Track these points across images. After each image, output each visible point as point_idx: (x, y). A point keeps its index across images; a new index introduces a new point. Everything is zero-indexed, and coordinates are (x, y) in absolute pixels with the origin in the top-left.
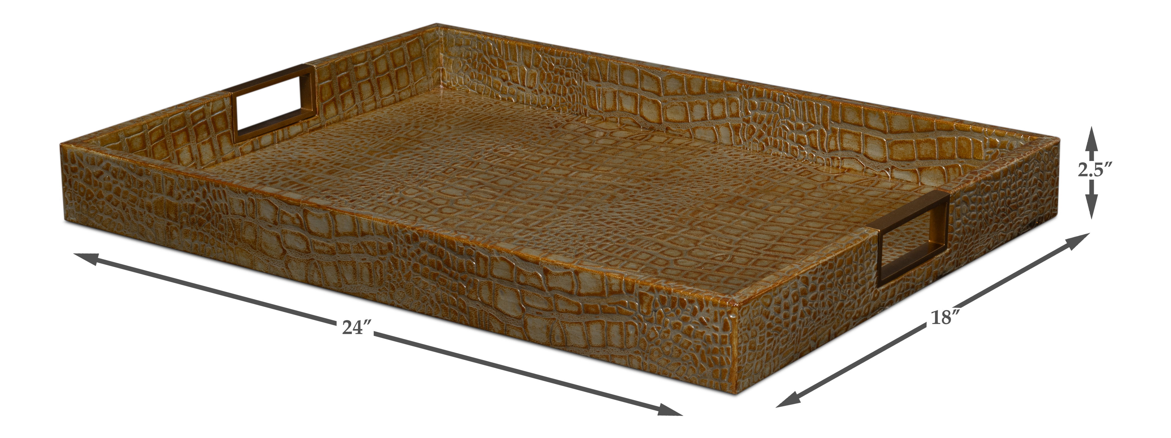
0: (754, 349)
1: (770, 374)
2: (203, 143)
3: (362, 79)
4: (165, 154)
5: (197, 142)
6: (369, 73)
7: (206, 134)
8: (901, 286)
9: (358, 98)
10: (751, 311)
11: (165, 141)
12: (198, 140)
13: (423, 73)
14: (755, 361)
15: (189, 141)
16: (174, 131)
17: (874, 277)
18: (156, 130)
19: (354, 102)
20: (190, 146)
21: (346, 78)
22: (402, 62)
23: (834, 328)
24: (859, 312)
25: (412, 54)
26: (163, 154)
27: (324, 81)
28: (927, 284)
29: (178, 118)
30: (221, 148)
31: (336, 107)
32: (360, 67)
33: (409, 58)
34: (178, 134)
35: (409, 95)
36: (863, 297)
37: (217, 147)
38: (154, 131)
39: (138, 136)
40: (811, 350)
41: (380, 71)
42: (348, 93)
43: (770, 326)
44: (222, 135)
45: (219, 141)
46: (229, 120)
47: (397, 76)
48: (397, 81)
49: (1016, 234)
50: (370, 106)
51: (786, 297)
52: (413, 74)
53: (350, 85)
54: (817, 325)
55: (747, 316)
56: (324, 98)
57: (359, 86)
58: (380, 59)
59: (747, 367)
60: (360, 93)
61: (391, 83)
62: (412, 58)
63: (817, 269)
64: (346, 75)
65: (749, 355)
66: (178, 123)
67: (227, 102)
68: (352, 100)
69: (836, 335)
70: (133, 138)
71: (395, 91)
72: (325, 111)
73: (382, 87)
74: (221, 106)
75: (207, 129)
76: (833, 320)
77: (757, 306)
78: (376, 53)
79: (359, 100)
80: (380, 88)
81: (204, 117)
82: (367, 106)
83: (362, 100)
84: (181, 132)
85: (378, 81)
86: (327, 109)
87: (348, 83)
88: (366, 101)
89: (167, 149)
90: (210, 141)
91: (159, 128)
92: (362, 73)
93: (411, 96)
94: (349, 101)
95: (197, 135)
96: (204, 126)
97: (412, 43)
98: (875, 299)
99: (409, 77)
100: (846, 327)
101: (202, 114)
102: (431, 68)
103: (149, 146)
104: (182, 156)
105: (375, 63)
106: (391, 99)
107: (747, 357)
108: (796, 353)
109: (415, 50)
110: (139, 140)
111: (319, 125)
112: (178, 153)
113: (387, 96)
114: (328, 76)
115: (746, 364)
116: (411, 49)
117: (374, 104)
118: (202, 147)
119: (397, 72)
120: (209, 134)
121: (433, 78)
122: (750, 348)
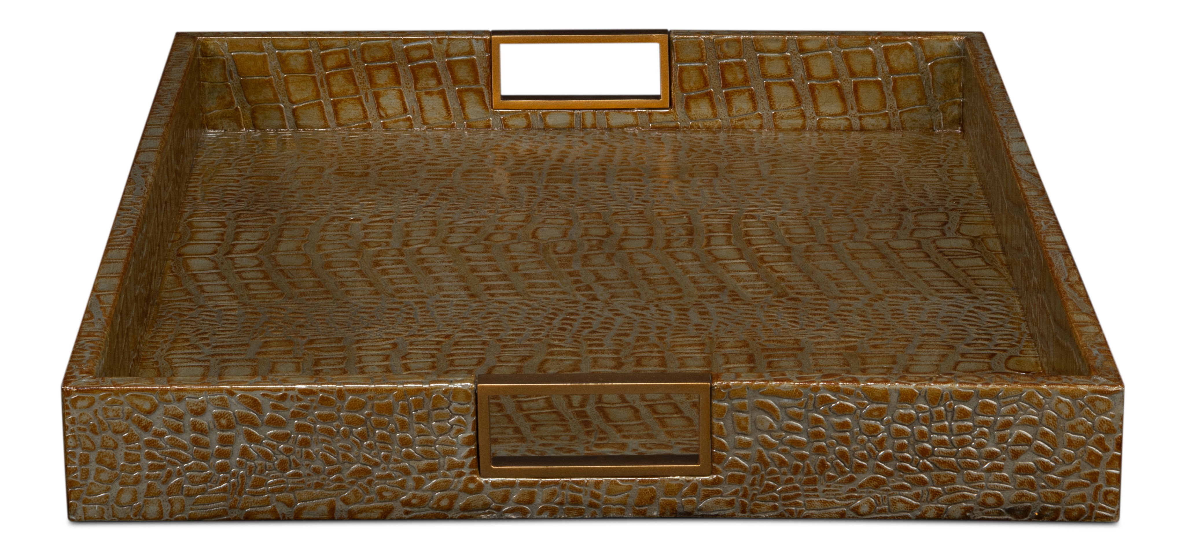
0: (112, 467)
1: (159, 518)
2: (427, 93)
3: (772, 77)
4: (352, 91)
5: (416, 89)
6: (790, 71)
7: (433, 82)
8: (554, 494)
9: (763, 105)
10: (96, 406)
11: (351, 73)
12: (418, 86)
13: (920, 100)
14: (117, 487)
15: (398, 83)
16: (371, 62)
17: (463, 455)
18: (336, 53)
19: (755, 108)
20: (401, 92)
21: (737, 68)
22: (869, 71)
23: (345, 501)
24: (423, 501)
25: (895, 65)
26: (348, 90)
27: (688, 62)
28: (641, 515)
29: (380, 47)
30: (463, 109)
31: (713, 106)
32: (769, 59)
33: (887, 69)
34: (379, 68)
35: (885, 126)
36: (432, 478)
37: (454, 105)
38: (331, 53)
39: (300, 54)
40: (276, 517)
41: (815, 72)
42: (742, 92)
43: (150, 444)
44: (467, 90)
45: (460, 98)
46: (481, 73)
47: (856, 91)
48: (857, 99)
49: (958, 515)
50: (791, 121)
51: (200, 412)
52: (896, 96)
53: (746, 81)
54: (293, 483)
55: (89, 413)
56: (686, 86)
57: (767, 87)
58: (817, 56)
59: (93, 488)
60: (769, 98)
61: (843, 99)
62: (892, 71)
63: (285, 395)
64: (737, 64)
65: (98, 472)
66: (379, 54)
67: (479, 47)
68: (750, 105)
69: (352, 517)
70: (291, 54)
71: (851, 112)
72: (687, 107)
73: (820, 100)
74: (467, 49)
75: (436, 75)
76: (339, 488)
77: (113, 403)
78: (808, 45)
79: (767, 108)
80: (815, 100)
81: (430, 57)
82: (784, 121)
83: (772, 107)
84: (385, 67)
85: (812, 88)
86: (692, 105)
87: (741, 77)
88: (782, 113)
89: (355, 84)
90: (442, 93)
91: (340, 52)
92: (776, 68)
93: (889, 128)
94: (741, 104)
95: (416, 80)
96: (430, 70)
97: (896, 48)
98: (466, 490)
99: (884, 98)
100: (382, 511)
101: (426, 53)
102: (939, 96)
103: (319, 72)
104: (383, 101)
105: (806, 60)
106: (841, 122)
107: (93, 473)
108: (232, 507)
109: (902, 60)
110: (301, 59)
111: (672, 124)
112: (377, 96)
113: (830, 115)
114: (697, 56)
115: (92, 483)
116: (892, 57)
117: (800, 122)
118: (425, 99)
119: (856, 85)
120: (439, 83)
121: (944, 112)
122: (99, 461)
